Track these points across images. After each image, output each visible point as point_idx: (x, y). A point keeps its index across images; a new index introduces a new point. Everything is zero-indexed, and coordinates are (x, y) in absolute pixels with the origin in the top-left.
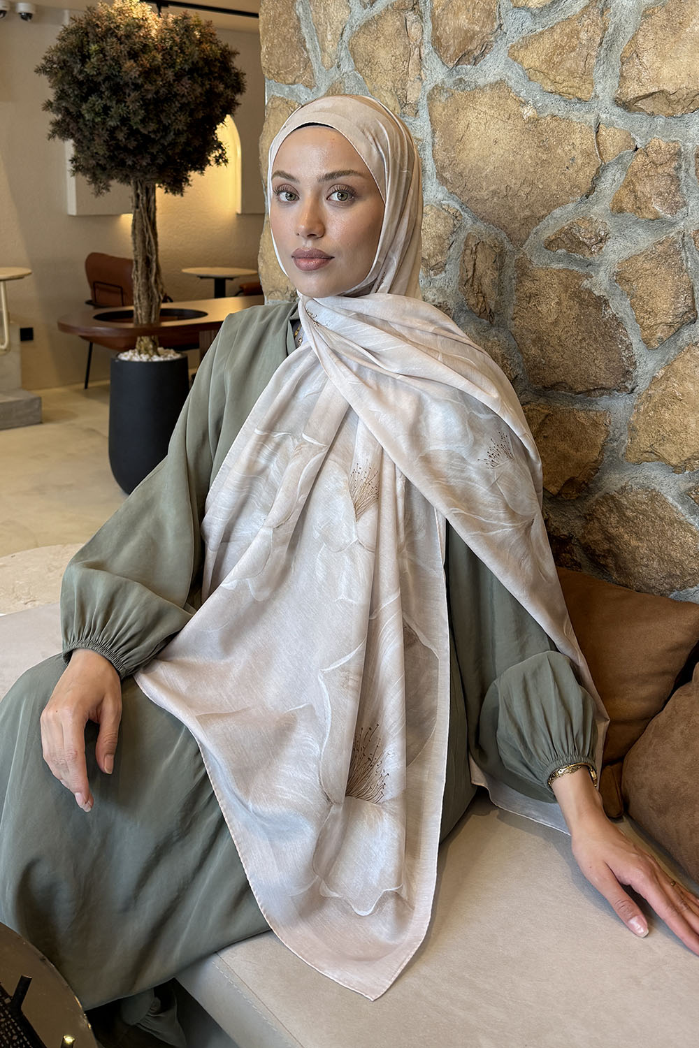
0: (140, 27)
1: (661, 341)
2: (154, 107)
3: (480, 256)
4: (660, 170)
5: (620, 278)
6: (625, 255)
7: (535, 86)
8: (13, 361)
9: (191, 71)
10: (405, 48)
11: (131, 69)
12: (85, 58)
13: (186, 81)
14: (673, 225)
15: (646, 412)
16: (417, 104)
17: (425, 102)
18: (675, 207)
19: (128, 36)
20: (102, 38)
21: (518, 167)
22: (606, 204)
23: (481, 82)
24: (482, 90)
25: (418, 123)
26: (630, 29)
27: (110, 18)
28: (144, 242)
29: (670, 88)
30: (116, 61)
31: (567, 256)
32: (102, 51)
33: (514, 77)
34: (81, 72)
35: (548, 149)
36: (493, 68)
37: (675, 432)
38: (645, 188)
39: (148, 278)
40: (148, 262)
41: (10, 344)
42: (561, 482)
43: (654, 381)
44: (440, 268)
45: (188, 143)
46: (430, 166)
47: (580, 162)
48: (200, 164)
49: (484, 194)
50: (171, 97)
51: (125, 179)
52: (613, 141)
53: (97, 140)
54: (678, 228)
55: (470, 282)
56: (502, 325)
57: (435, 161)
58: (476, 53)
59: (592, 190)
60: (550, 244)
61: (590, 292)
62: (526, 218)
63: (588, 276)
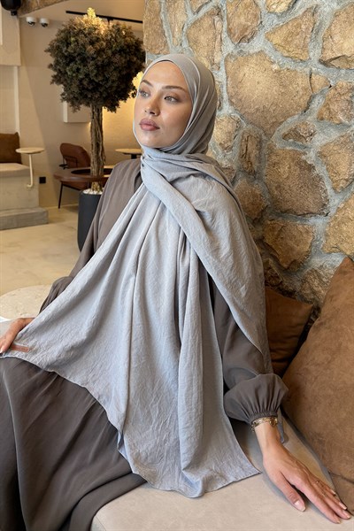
0: (95, 29)
1: (342, 188)
2: (102, 68)
3: (250, 143)
4: (342, 98)
5: (321, 155)
6: (324, 142)
7: (278, 53)
8: (35, 194)
9: (120, 51)
10: (214, 34)
11: (90, 50)
12: (68, 44)
13: (118, 56)
14: (349, 126)
15: (334, 226)
16: (219, 63)
17: (223, 62)
18: (350, 117)
19: (89, 34)
20: (77, 34)
21: (269, 96)
22: (315, 115)
23: (251, 52)
24: (252, 56)
25: (220, 73)
26: (328, 23)
27: (81, 25)
28: (96, 135)
29: (348, 54)
30: (83, 46)
31: (294, 143)
32: (77, 41)
33: (268, 49)
34: (66, 51)
35: (285, 87)
36: (258, 44)
37: (349, 237)
38: (334, 107)
39: (98, 153)
40: (98, 145)
41: (34, 184)
42: (289, 262)
43: (339, 210)
44: (230, 148)
45: (118, 87)
46: (225, 96)
47: (301, 93)
48: (124, 97)
49: (252, 110)
50: (110, 63)
51: (88, 105)
52: (318, 81)
53: (74, 85)
54: (352, 129)
55: (244, 156)
56: (260, 179)
57: (228, 93)
58: (249, 37)
59: (307, 108)
60: (285, 137)
61: (306, 162)
62: (273, 123)
63: (305, 154)
